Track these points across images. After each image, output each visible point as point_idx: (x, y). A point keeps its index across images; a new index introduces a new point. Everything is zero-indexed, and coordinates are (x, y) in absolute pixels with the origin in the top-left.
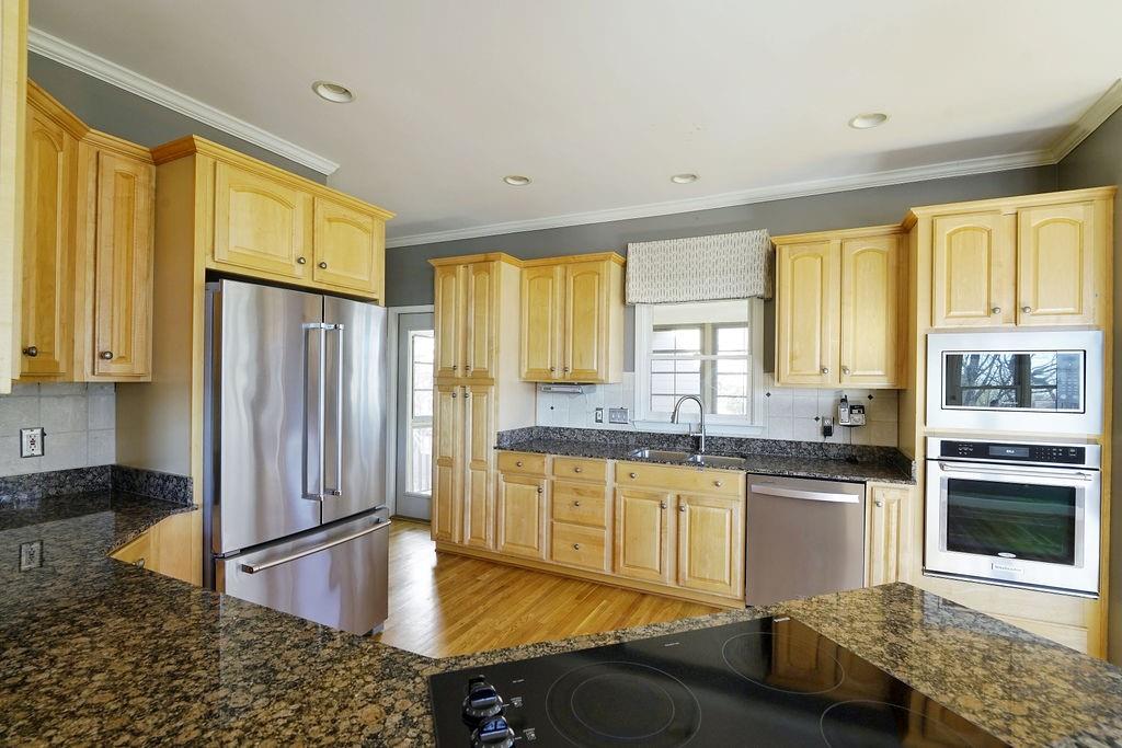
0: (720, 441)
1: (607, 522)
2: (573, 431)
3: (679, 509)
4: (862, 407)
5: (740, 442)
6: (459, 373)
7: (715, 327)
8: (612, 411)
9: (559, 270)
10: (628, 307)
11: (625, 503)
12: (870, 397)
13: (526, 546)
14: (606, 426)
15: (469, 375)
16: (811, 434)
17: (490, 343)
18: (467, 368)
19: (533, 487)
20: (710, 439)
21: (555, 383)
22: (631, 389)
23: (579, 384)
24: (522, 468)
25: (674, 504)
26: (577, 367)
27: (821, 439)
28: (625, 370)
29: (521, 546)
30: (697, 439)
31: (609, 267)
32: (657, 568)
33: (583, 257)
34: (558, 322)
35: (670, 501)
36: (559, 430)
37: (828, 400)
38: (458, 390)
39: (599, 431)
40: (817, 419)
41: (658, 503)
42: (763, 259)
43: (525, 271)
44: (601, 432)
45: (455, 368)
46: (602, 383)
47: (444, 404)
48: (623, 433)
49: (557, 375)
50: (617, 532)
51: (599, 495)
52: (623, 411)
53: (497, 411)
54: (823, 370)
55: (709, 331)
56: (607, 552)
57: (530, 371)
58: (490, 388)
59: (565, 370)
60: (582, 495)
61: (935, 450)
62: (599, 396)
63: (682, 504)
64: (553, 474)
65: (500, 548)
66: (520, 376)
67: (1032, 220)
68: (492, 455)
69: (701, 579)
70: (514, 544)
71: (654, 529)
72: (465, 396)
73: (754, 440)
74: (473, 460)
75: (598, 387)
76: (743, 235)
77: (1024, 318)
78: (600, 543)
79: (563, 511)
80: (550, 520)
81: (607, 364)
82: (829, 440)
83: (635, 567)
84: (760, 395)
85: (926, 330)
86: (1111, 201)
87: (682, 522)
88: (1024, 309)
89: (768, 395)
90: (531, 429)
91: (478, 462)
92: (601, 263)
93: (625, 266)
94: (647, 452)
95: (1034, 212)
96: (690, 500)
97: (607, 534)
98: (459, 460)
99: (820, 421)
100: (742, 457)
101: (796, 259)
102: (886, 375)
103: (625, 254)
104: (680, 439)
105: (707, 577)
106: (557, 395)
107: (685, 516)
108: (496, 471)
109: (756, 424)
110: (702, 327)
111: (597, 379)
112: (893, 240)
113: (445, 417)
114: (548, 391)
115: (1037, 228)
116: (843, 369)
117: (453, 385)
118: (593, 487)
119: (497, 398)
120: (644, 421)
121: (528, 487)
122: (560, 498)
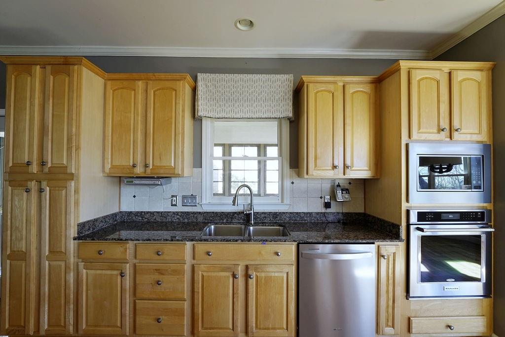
0: (263, 216)
1: (187, 295)
2: (152, 213)
3: (247, 276)
4: (347, 190)
5: (275, 215)
6: (34, 168)
7: (231, 146)
8: (184, 197)
9: (140, 84)
10: (197, 119)
11: (203, 276)
12: (350, 183)
13: (108, 326)
14: (180, 208)
15: (46, 170)
16: (316, 207)
17: (69, 140)
18: (43, 164)
19: (115, 272)
20: (256, 214)
21: (137, 177)
22: (200, 180)
23: (158, 178)
24: (103, 256)
25: (244, 273)
26: (157, 163)
27: (323, 210)
28: (194, 167)
29: (105, 326)
30: (248, 215)
31: (184, 87)
32: (231, 327)
33: (162, 76)
34: (140, 127)
35: (240, 272)
36: (141, 214)
37: (327, 186)
38: (33, 185)
39: (174, 213)
40: (321, 198)
41: (229, 274)
42: (291, 93)
43: (109, 83)
44: (177, 213)
45: (29, 164)
46: (178, 176)
47: (16, 199)
48: (194, 213)
49: (139, 170)
50: (196, 301)
51: (179, 272)
52: (193, 197)
53: (77, 203)
54: (334, 167)
55: (227, 148)
56: (187, 321)
57: (113, 167)
58: (68, 183)
59: (146, 166)
60: (163, 274)
61: (414, 219)
62: (174, 186)
63: (250, 272)
64: (135, 257)
65: (81, 332)
66: (104, 171)
67: (458, 76)
68: (72, 245)
69: (265, 329)
70: (96, 326)
71: (228, 295)
72: (41, 191)
73: (284, 213)
74: (50, 251)
75: (173, 180)
76: (278, 76)
77: (456, 135)
78: (180, 313)
79: (145, 289)
80: (132, 299)
81: (183, 161)
82: (329, 210)
83: (210, 329)
84: (287, 183)
85: (406, 140)
86: (491, 71)
87: (250, 287)
88: (457, 130)
89: (293, 183)
90: (115, 215)
91: (56, 252)
92: (178, 82)
93: (194, 90)
94: (213, 227)
95: (460, 72)
96: (256, 270)
97: (187, 305)
98: (34, 253)
99: (323, 199)
100: (280, 226)
101: (318, 92)
102: (370, 170)
103: (195, 79)
104: (236, 215)
105: (270, 326)
106: (139, 187)
107: (252, 282)
108: (76, 260)
109: (285, 202)
110: (223, 145)
111: (174, 174)
112: (373, 86)
113: (17, 211)
114: (130, 183)
115: (461, 82)
116: (345, 167)
117: (27, 181)
118: (173, 266)
119: (77, 191)
120: (210, 204)
121: (109, 272)
122: (143, 279)
